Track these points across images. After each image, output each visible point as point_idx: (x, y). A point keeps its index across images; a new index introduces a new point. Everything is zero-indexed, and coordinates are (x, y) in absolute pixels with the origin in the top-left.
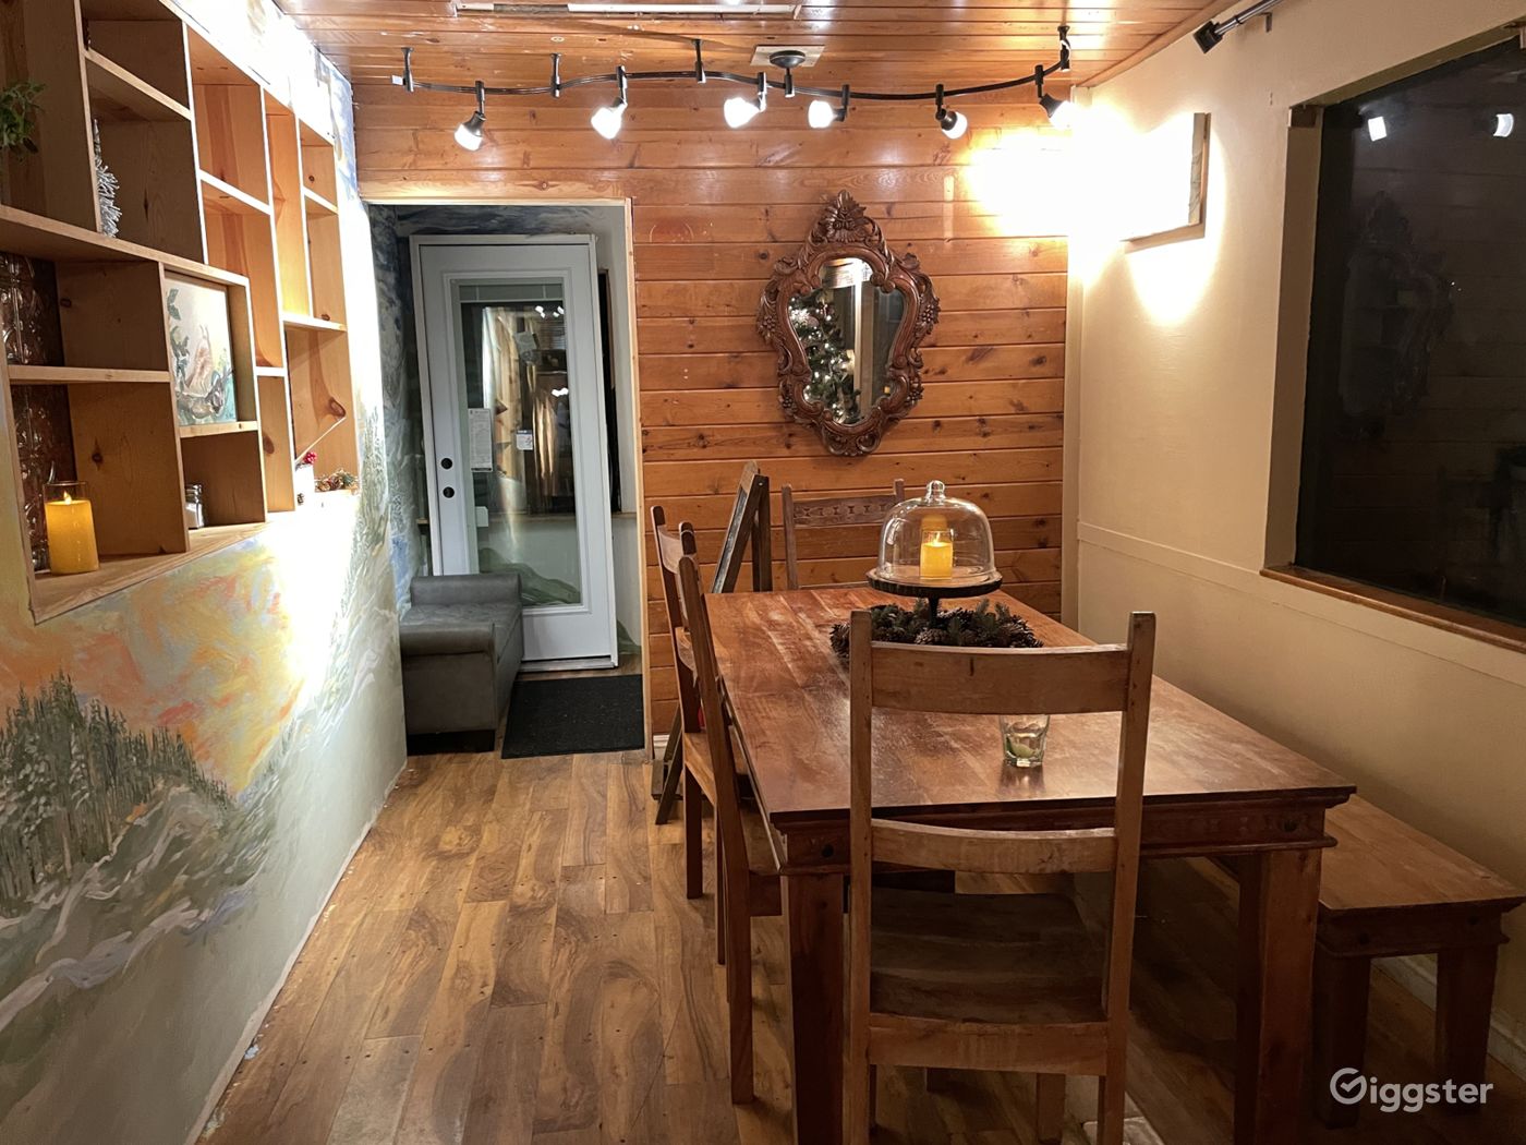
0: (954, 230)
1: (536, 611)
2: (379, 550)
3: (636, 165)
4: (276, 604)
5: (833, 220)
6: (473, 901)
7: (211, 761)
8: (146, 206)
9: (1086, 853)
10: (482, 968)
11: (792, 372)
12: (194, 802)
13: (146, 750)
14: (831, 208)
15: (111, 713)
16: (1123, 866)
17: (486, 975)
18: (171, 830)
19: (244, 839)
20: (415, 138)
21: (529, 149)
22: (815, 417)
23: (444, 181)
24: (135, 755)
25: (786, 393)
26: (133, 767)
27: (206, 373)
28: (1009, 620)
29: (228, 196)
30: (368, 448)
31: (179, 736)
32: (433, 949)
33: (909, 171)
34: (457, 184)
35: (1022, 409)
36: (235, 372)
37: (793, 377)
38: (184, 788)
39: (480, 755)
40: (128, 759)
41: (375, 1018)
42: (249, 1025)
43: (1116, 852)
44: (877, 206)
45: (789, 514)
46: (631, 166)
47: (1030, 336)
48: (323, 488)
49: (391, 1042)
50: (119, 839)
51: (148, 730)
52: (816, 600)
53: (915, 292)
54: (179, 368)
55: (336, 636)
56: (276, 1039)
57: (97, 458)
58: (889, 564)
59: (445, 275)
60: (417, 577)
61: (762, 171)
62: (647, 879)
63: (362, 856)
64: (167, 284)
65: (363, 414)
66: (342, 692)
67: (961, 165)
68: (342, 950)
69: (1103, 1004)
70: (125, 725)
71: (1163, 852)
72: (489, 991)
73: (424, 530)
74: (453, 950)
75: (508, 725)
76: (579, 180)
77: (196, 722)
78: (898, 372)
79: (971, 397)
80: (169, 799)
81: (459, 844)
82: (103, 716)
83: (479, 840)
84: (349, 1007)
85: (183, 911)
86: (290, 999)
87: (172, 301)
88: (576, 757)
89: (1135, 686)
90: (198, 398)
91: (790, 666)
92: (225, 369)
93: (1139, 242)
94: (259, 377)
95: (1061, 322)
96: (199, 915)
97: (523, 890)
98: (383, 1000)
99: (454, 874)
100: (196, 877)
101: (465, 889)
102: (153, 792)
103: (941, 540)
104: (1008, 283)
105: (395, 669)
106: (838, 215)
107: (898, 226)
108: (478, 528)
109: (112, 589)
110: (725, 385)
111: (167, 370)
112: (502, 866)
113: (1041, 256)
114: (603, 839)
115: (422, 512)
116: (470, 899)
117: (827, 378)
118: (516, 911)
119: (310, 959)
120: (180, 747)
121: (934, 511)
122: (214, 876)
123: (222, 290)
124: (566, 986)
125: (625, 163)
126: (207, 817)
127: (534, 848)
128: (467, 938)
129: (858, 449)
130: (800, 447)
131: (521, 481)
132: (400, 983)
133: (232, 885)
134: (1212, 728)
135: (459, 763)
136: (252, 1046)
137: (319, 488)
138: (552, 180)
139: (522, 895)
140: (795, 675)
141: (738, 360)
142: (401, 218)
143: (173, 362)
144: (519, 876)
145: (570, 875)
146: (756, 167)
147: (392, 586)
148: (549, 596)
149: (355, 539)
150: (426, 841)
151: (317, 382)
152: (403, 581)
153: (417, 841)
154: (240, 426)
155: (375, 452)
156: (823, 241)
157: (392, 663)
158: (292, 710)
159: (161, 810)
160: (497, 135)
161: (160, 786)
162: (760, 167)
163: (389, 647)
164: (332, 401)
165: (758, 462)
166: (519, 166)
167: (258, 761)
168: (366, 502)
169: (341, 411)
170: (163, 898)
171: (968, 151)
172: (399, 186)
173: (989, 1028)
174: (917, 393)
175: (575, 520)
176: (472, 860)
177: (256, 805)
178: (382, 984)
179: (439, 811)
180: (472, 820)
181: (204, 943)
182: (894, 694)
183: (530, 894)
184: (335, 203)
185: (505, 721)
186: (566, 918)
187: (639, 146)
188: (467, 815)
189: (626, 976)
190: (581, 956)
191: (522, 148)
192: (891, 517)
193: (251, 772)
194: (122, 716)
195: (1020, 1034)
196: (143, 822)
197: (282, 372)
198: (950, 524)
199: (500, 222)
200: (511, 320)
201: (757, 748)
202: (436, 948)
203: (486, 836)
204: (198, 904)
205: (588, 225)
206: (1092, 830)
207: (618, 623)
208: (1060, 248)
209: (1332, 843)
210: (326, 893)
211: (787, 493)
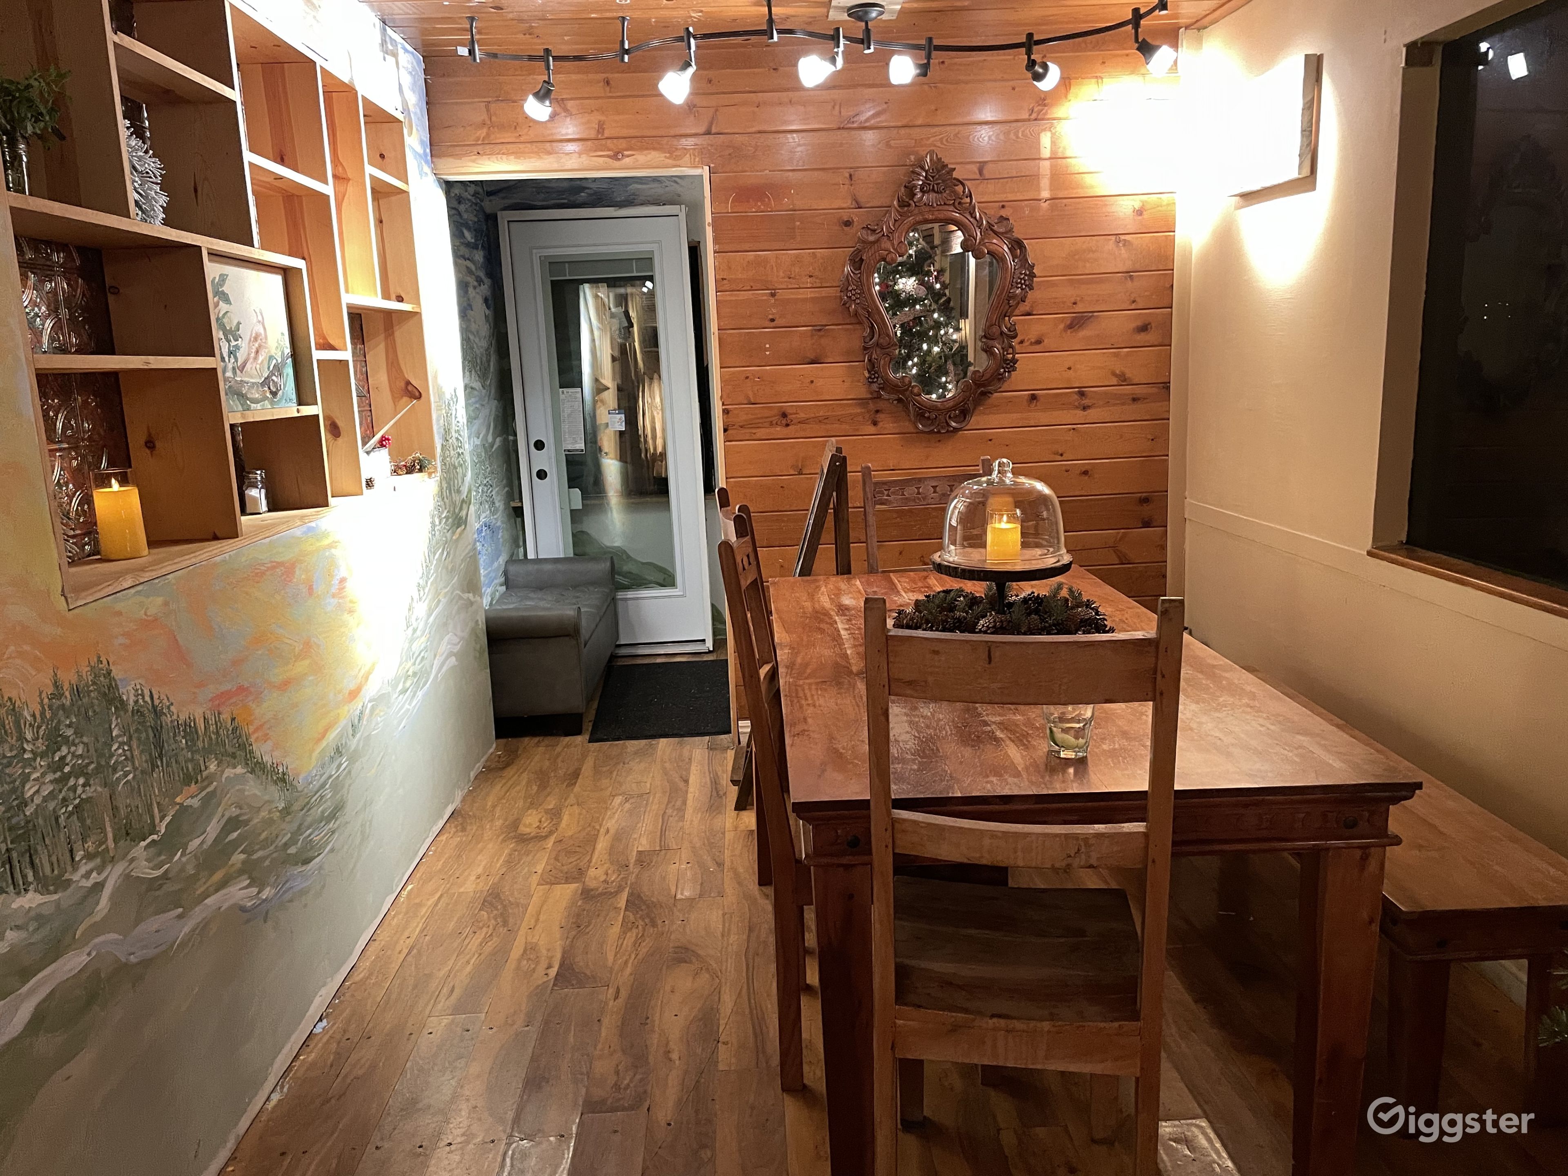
0: (1051, 190)
1: (630, 594)
2: (460, 534)
3: (714, 130)
4: (342, 589)
5: (920, 183)
6: (547, 883)
7: (270, 743)
8: (196, 190)
9: (1115, 849)
10: (548, 950)
11: (878, 344)
12: (252, 783)
13: (197, 732)
14: (918, 170)
15: (156, 697)
16: (1154, 861)
17: (552, 957)
18: (226, 810)
19: (309, 819)
20: (488, 110)
21: (603, 118)
22: (903, 392)
23: (518, 155)
24: (183, 737)
25: (872, 367)
26: (182, 749)
27: (261, 358)
28: (1080, 604)
29: (281, 178)
30: (447, 431)
31: (233, 719)
32: (502, 930)
33: (1006, 127)
34: (530, 158)
35: (1125, 380)
36: (294, 355)
37: (878, 350)
38: (240, 770)
39: (568, 739)
40: (176, 741)
41: (441, 995)
42: (317, 1001)
43: (1146, 848)
44: (969, 167)
45: (869, 495)
46: (708, 133)
47: (1134, 302)
48: (400, 472)
49: (453, 1021)
50: (168, 819)
51: (198, 713)
52: (893, 584)
53: (1009, 257)
54: (230, 353)
55: (413, 619)
56: (344, 1015)
57: (150, 444)
58: (952, 547)
59: (534, 251)
60: (512, 560)
61: (845, 133)
62: (720, 864)
63: (443, 838)
64: (212, 270)
65: (441, 395)
66: (419, 676)
67: (1059, 119)
68: (416, 927)
69: (1138, 1004)
70: (172, 708)
71: (1208, 848)
72: (553, 972)
73: (518, 512)
74: (522, 932)
75: (598, 710)
76: (654, 149)
77: (253, 706)
78: (990, 342)
79: (1069, 368)
80: (223, 780)
81: (539, 827)
82: (148, 699)
83: (558, 824)
84: (415, 987)
85: (241, 889)
86: (361, 976)
87: (222, 286)
88: (663, 741)
89: (1163, 676)
90: (253, 383)
91: (849, 652)
92: (283, 353)
93: (1249, 197)
94: (318, 360)
95: (1168, 286)
96: (259, 893)
97: (596, 875)
98: (449, 979)
99: (530, 857)
100: (255, 857)
101: (540, 872)
102: (205, 774)
103: (1008, 522)
104: (1111, 244)
105: (481, 653)
106: (926, 177)
107: (991, 187)
108: (572, 511)
109: (154, 574)
110: (808, 360)
111: (214, 356)
112: (578, 849)
113: (1146, 215)
114: (681, 824)
115: (516, 496)
116: (543, 882)
117: (936, 349)
118: (587, 894)
119: (384, 937)
120: (235, 730)
121: (1002, 490)
122: (275, 855)
123: (276, 273)
124: (629, 970)
125: (702, 130)
126: (267, 798)
127: (612, 831)
128: (537, 920)
129: (948, 425)
130: (887, 424)
131: (626, 462)
132: (468, 962)
133: (296, 864)
134: (1281, 718)
135: (547, 746)
136: (320, 1020)
137: (395, 472)
138: (627, 150)
139: (595, 878)
140: (852, 661)
141: (822, 333)
142: (490, 194)
143: (222, 345)
144: (594, 861)
145: (644, 860)
146: (839, 128)
147: (476, 570)
148: (646, 579)
149: (433, 523)
150: (507, 823)
151: (393, 364)
152: (496, 564)
153: (498, 823)
154: (298, 411)
155: (455, 435)
156: (909, 205)
157: (478, 647)
158: (362, 693)
159: (214, 792)
160: (570, 104)
161: (213, 767)
162: (843, 128)
163: (474, 631)
164: (408, 383)
165: (837, 441)
166: (593, 136)
167: (324, 743)
168: (445, 485)
169: (417, 394)
170: (218, 876)
171: (1067, 104)
172: (474, 161)
173: (1018, 1025)
174: (1010, 365)
175: (668, 503)
176: (550, 843)
177: (323, 786)
178: (450, 963)
179: (522, 794)
180: (554, 802)
181: (265, 922)
182: (910, 683)
183: (603, 878)
184: (407, 183)
185: (595, 705)
186: (636, 902)
187: (717, 110)
188: (549, 798)
189: (691, 962)
190: (648, 940)
191: (597, 117)
192: (955, 498)
193: (315, 755)
194: (168, 699)
195: (1049, 1032)
196: (195, 802)
197: (346, 355)
198: (1017, 504)
199: (591, 195)
200: (611, 295)
201: (794, 736)
202: (506, 929)
203: (566, 818)
204: (258, 882)
205: (679, 196)
206: (1123, 825)
207: (713, 606)
208: (1168, 205)
209: (1397, 841)
210: (403, 874)
211: (866, 472)
